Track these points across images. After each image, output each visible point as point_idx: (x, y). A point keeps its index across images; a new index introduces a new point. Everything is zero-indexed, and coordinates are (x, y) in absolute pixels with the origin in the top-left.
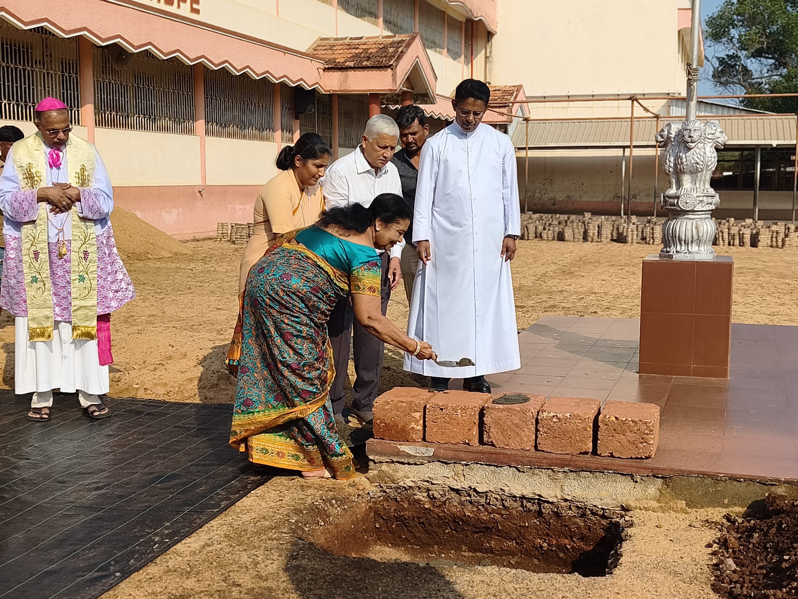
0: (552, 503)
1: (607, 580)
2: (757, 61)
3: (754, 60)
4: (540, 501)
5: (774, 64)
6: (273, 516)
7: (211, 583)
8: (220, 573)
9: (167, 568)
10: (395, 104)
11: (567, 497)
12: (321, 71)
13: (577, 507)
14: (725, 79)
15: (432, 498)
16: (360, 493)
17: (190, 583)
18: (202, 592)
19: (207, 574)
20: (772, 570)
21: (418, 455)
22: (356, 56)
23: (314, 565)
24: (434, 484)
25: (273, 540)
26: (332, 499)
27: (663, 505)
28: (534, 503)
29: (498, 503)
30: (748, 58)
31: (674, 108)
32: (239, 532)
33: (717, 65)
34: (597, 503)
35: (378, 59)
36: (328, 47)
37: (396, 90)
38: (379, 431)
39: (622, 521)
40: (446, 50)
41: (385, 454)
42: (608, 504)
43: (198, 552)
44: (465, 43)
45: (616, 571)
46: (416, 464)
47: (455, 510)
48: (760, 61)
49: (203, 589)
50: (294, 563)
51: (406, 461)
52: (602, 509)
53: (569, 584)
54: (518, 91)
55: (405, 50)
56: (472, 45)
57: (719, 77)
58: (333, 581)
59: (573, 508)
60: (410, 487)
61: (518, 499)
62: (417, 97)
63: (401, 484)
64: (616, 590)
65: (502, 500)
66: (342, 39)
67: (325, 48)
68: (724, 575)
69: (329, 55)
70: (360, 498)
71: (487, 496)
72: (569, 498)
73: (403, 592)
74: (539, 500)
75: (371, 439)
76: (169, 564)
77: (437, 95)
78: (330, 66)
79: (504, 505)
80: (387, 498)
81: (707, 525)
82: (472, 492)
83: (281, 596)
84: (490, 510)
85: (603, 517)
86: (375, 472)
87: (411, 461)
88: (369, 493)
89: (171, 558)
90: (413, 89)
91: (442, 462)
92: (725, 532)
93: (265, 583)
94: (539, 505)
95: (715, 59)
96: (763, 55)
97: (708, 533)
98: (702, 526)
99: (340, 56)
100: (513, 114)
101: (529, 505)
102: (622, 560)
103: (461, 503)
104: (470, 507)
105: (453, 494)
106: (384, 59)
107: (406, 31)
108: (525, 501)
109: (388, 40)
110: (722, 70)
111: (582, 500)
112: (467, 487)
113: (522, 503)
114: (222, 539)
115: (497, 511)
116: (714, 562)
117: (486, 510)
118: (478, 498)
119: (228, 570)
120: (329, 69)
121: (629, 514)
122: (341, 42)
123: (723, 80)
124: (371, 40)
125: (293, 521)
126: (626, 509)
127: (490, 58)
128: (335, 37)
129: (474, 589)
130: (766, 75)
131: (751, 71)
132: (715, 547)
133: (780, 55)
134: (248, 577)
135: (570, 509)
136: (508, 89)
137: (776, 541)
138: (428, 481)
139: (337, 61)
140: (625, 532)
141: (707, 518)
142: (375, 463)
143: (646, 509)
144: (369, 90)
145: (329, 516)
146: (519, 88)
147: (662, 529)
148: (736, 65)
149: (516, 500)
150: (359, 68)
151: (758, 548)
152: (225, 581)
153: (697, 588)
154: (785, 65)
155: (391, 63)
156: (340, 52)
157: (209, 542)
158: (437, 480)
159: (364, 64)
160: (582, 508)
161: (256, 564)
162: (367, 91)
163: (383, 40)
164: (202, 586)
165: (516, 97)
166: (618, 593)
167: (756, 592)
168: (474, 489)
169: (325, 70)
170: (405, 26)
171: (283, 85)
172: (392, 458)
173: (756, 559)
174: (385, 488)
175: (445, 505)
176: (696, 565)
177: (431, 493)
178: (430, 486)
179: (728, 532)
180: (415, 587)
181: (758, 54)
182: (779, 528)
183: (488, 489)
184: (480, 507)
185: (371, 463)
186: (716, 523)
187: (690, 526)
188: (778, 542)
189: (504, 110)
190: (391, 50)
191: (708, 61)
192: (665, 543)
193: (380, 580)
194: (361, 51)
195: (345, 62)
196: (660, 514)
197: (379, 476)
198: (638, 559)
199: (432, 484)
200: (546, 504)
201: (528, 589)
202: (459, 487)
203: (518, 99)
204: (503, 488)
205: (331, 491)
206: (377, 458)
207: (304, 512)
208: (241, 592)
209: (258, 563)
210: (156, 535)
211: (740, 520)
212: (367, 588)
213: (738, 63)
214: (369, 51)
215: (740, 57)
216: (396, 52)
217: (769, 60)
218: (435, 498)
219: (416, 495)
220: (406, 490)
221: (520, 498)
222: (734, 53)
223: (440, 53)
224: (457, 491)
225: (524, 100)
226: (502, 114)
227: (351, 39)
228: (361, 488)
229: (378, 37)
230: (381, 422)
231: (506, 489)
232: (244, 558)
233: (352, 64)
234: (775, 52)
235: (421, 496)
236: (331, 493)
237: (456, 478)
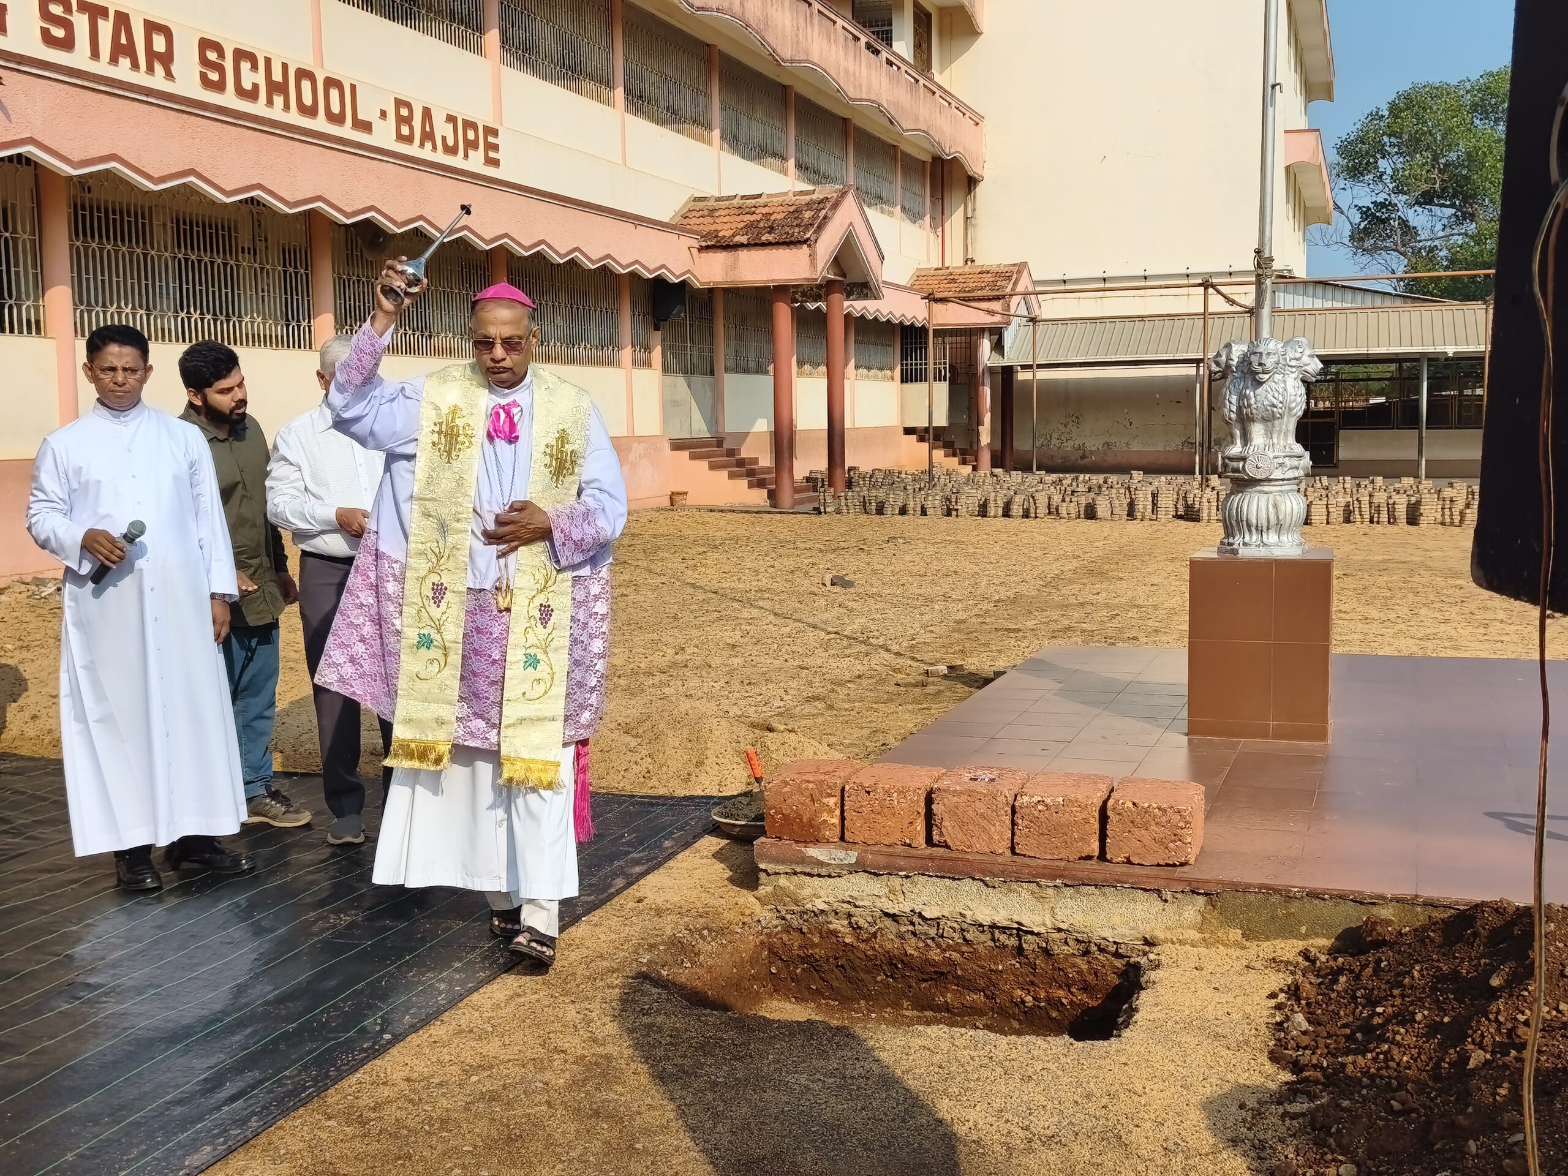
0: (1038, 934)
1: (1113, 1044)
2: (1426, 211)
3: (1420, 210)
4: (1020, 931)
5: (1455, 215)
6: (615, 954)
7: (524, 1049)
8: (536, 1035)
9: (458, 1028)
10: (816, 301)
11: (1062, 926)
12: (695, 251)
13: (1077, 940)
14: (1372, 241)
15: (856, 928)
16: (746, 920)
17: (492, 1048)
18: (510, 1061)
19: (518, 1036)
20: (1359, 1029)
21: (833, 862)
22: (751, 226)
23: (674, 1023)
24: (859, 907)
25: (613, 988)
26: (704, 929)
27: (1207, 935)
28: (1011, 935)
29: (956, 936)
30: (1411, 206)
31: (1282, 294)
32: (563, 977)
33: (1357, 220)
34: (1107, 933)
35: (787, 229)
36: (706, 213)
37: (816, 279)
38: (773, 826)
39: (1143, 961)
40: (899, 207)
41: (783, 862)
42: (1123, 936)
43: (503, 1005)
44: (932, 196)
45: (1126, 1033)
46: (830, 876)
47: (890, 946)
48: (1430, 210)
49: (512, 1057)
50: (646, 1020)
51: (815, 871)
52: (1115, 943)
53: (1053, 1052)
54: (1019, 272)
55: (830, 214)
56: (942, 199)
57: (1362, 240)
58: (702, 1047)
59: (1071, 943)
60: (822, 911)
61: (986, 928)
62: (852, 289)
63: (809, 906)
64: (1124, 1059)
65: (962, 930)
66: (729, 198)
67: (701, 213)
68: (1289, 1037)
69: (708, 225)
70: (746, 928)
71: (938, 924)
72: (1064, 926)
73: (804, 1062)
74: (1018, 929)
75: (763, 839)
76: (462, 1021)
77: (884, 282)
78: (709, 243)
79: (965, 939)
80: (788, 929)
81: (1273, 965)
82: (916, 919)
83: (624, 1066)
84: (944, 946)
85: (1117, 955)
86: (769, 889)
87: (823, 872)
88: (759, 921)
89: (464, 1014)
90: (844, 275)
91: (870, 873)
92: (1299, 977)
93: (602, 1048)
94: (1020, 938)
95: (1354, 211)
96: (1435, 200)
97: (1273, 978)
98: (1266, 967)
99: (728, 226)
100: (1012, 312)
101: (1003, 938)
102: (1137, 1017)
103: (901, 936)
104: (913, 941)
105: (888, 922)
106: (797, 230)
107: (833, 180)
108: (997, 932)
109: (802, 198)
110: (1365, 228)
111: (1083, 929)
112: (907, 910)
113: (993, 934)
114: (538, 986)
115: (955, 948)
116: (1278, 1019)
117: (938, 946)
118: (926, 927)
119: (547, 1030)
120: (708, 248)
121: (1156, 950)
122: (727, 203)
123: (1368, 244)
124: (775, 200)
125: (645, 961)
126: (1149, 943)
127: (973, 221)
128: (717, 195)
129: (911, 1058)
130: (1441, 234)
131: (1415, 228)
132: (1282, 997)
133: (1465, 200)
134: (576, 1040)
135: (1066, 943)
136: (1002, 269)
137: (1370, 987)
138: (849, 902)
139: (720, 234)
140: (1146, 977)
141: (1274, 955)
142: (768, 875)
143: (1181, 942)
144: (773, 281)
145: (697, 954)
146: (1022, 267)
147: (1204, 972)
148: (1389, 219)
149: (984, 931)
150: (756, 245)
151: (1344, 998)
152: (543, 1046)
153: (1246, 1057)
154: (1472, 217)
155: (808, 236)
156: (725, 220)
157: (519, 991)
158: (863, 900)
159: (763, 238)
160: (1083, 942)
161: (589, 1022)
162: (768, 281)
163: (794, 199)
164: (511, 1053)
165: (1016, 284)
166: (1126, 1064)
167: (1331, 1060)
168: (920, 913)
169: (701, 249)
170: (831, 172)
171: (634, 275)
172: (794, 866)
173: (1338, 1014)
174: (783, 913)
175: (876, 938)
176: (1249, 1024)
177: (853, 920)
178: (853, 910)
179: (1304, 976)
180: (823, 1055)
181: (1426, 199)
182: (1377, 969)
183: (940, 914)
184: (929, 941)
185: (762, 875)
186: (1288, 963)
187: (1247, 967)
188: (1373, 989)
189: (996, 306)
190: (808, 215)
191: (1342, 212)
192: (1208, 993)
193: (770, 1044)
194: (758, 217)
195: (733, 236)
196: (1203, 951)
197: (774, 894)
198: (1160, 1015)
199: (856, 906)
200: (1029, 936)
201: (991, 1058)
202: (896, 911)
203: (1020, 288)
204: (963, 912)
205: (701, 917)
206: (771, 867)
207: (661, 948)
208: (566, 1062)
209: (592, 1021)
210: (442, 980)
211: (1323, 958)
212: (751, 1057)
213: (1393, 216)
214: (772, 218)
215: (1396, 205)
216: (814, 218)
217: (1444, 210)
218: (859, 928)
219: (830, 923)
220: (816, 915)
221: (990, 927)
222: (1386, 200)
223: (891, 214)
224: (893, 917)
225: (1031, 289)
226: (991, 313)
227: (743, 197)
228: (747, 912)
229: (786, 194)
230: (776, 813)
231: (968, 913)
232: (572, 1013)
233: (744, 239)
234: (1454, 196)
235: (838, 925)
236: (702, 921)
237: (892, 897)
